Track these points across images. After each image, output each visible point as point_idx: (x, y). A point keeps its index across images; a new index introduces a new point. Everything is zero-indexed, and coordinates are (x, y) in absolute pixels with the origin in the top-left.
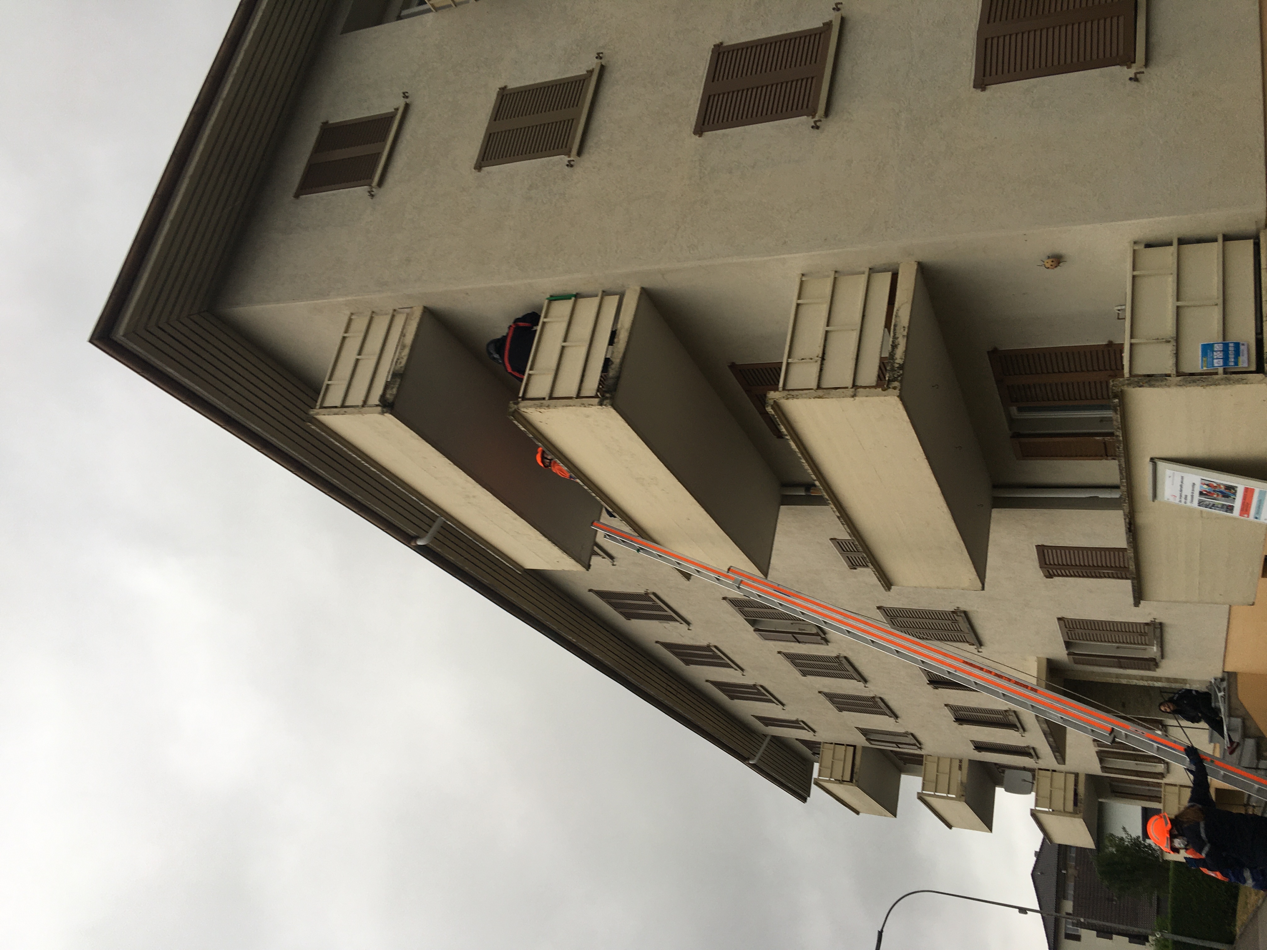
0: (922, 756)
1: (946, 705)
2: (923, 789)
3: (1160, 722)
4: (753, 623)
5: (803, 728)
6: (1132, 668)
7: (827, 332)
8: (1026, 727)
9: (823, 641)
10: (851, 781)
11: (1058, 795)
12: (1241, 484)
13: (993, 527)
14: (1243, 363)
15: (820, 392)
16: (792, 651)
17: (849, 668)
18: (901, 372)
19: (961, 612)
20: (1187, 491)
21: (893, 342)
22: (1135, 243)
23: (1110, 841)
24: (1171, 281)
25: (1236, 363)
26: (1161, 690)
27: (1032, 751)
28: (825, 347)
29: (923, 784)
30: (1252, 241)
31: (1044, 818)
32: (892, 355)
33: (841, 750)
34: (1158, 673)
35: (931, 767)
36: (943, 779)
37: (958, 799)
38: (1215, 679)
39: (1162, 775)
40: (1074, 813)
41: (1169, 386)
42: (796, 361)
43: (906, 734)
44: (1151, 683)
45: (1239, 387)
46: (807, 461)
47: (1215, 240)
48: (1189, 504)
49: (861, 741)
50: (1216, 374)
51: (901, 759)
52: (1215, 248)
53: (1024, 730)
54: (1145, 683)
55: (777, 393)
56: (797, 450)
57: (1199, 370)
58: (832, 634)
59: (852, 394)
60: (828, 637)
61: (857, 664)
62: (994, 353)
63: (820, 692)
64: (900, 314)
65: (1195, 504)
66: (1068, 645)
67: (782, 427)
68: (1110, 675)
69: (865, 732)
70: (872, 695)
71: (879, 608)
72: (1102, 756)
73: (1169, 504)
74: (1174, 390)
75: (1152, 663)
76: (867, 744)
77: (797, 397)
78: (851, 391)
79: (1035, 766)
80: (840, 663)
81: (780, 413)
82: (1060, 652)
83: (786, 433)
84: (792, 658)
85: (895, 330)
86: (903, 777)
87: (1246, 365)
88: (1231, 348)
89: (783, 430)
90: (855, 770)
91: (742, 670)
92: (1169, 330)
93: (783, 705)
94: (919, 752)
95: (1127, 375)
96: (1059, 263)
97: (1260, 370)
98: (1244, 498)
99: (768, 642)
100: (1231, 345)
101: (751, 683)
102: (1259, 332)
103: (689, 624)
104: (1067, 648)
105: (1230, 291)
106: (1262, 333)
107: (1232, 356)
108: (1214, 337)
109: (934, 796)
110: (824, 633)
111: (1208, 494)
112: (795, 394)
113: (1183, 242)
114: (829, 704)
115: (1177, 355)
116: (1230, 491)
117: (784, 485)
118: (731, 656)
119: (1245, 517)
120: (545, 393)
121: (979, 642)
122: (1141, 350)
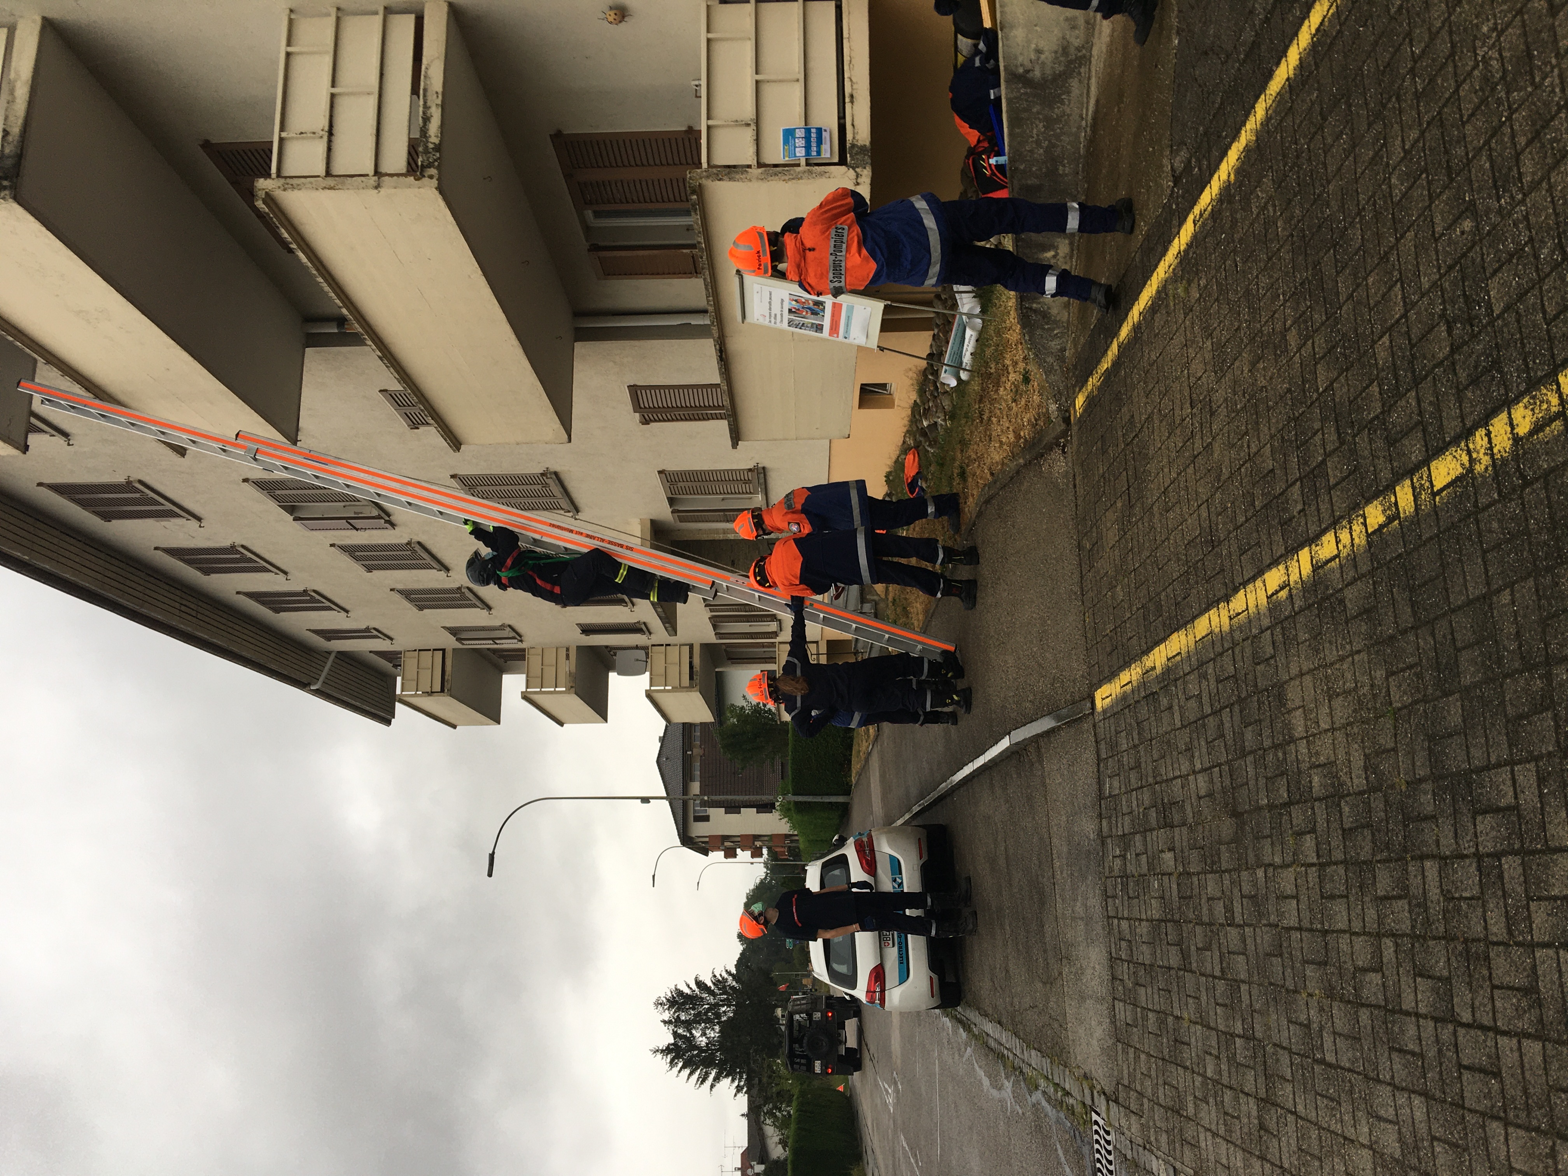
0: (524, 650)
2: (527, 687)
4: (291, 510)
5: (376, 637)
7: (333, 96)
9: (387, 525)
10: (442, 691)
11: (673, 671)
13: (578, 366)
14: (826, 154)
15: (330, 181)
16: (349, 542)
17: (425, 555)
18: (438, 155)
19: (551, 473)
20: (776, 309)
21: (424, 113)
23: (731, 712)
24: (749, 48)
25: (819, 153)
27: (643, 627)
28: (331, 117)
29: (527, 681)
30: (833, 3)
31: (660, 698)
32: (424, 131)
33: (426, 657)
35: (534, 660)
36: (550, 673)
37: (567, 692)
39: (775, 634)
40: (691, 687)
41: (750, 180)
42: (292, 135)
43: (502, 627)
46: (326, 281)
47: (795, 1)
48: (779, 324)
49: (450, 642)
50: (798, 165)
51: (501, 657)
55: (269, 181)
56: (309, 264)
57: (781, 160)
58: (399, 513)
59: (375, 184)
60: (393, 518)
61: (434, 550)
62: (558, 137)
63: (392, 590)
64: (430, 72)
65: (785, 324)
66: (671, 501)
67: (283, 231)
68: (717, 531)
69: (454, 631)
70: (456, 585)
71: (453, 476)
72: (715, 622)
73: (759, 326)
74: (755, 185)
76: (458, 645)
77: (298, 187)
78: (373, 180)
79: (649, 643)
80: (414, 551)
81: (276, 210)
82: (663, 512)
83: (290, 240)
84: (351, 551)
85: (425, 96)
86: (505, 677)
88: (813, 135)
89: (286, 235)
90: (446, 678)
91: (285, 573)
92: (749, 112)
93: (347, 611)
94: (519, 645)
95: (705, 165)
96: (623, 17)
97: (842, 162)
98: (833, 315)
99: (314, 532)
100: (813, 131)
101: (300, 588)
102: (842, 116)
103: (199, 519)
104: (671, 505)
105: (812, 64)
106: (844, 117)
107: (814, 144)
108: (796, 121)
109: (541, 693)
110: (389, 515)
111: (797, 310)
112: (295, 182)
113: (761, 1)
114: (406, 603)
115: (757, 141)
116: (819, 308)
117: (308, 319)
118: (266, 557)
119: (835, 337)
121: (575, 508)
122: (717, 134)
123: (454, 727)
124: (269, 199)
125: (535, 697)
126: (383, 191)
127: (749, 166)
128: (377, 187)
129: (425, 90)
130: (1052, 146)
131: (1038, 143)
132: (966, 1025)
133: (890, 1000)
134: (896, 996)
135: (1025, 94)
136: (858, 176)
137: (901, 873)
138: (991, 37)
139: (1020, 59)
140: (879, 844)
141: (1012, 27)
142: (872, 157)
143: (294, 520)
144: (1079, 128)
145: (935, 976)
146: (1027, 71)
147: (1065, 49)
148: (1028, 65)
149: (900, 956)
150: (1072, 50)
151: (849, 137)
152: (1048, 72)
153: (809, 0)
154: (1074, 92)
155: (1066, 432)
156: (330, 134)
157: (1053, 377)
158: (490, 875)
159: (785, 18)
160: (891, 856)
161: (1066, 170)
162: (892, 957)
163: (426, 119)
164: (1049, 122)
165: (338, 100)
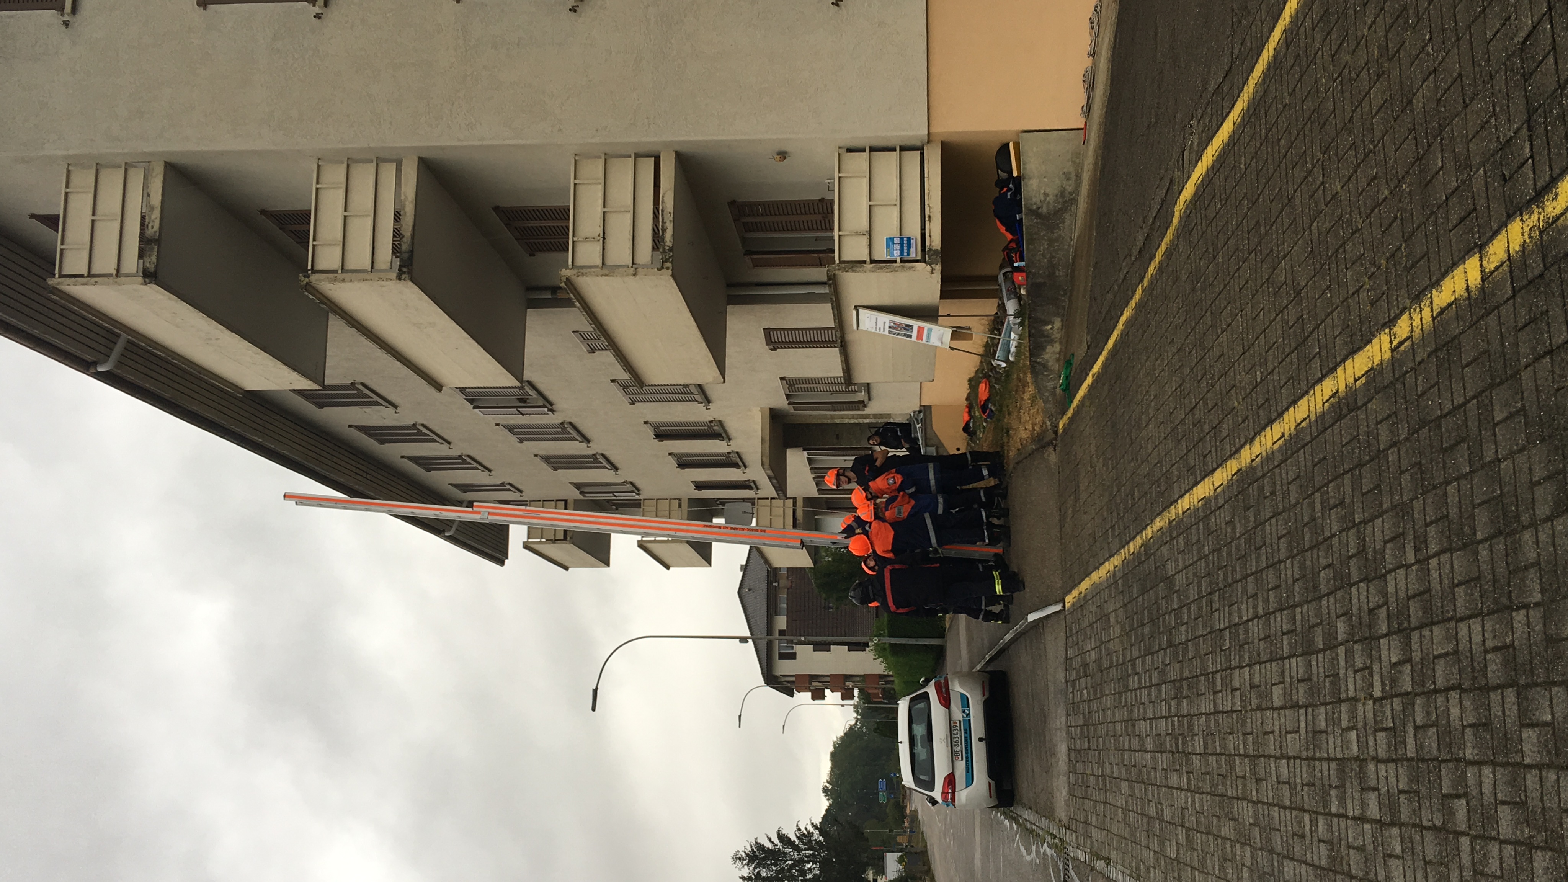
0: (639, 500)
1: (670, 454)
4: (471, 401)
5: (509, 490)
6: (844, 410)
7: (604, 213)
8: (747, 464)
9: (549, 411)
10: (565, 538)
12: (915, 324)
13: (729, 321)
14: (913, 255)
15: (605, 271)
16: (512, 422)
17: (573, 432)
19: (694, 384)
20: (880, 325)
21: (662, 226)
22: (839, 148)
24: (865, 183)
25: (908, 254)
27: (752, 484)
28: (604, 228)
30: (919, 152)
32: (662, 236)
34: (867, 411)
38: (914, 412)
41: (865, 271)
42: (580, 239)
43: (624, 483)
44: (861, 421)
45: (911, 272)
47: (895, 150)
48: (882, 332)
49: (574, 495)
50: (895, 262)
51: (614, 504)
52: (895, 155)
53: (745, 467)
54: (856, 421)
55: (567, 269)
57: (885, 257)
58: (559, 404)
59: (634, 273)
60: (555, 407)
61: (581, 428)
62: (733, 203)
63: (536, 456)
65: (886, 333)
66: (788, 396)
68: (825, 416)
69: (578, 486)
70: (593, 452)
71: (612, 381)
73: (867, 332)
74: (869, 274)
75: (861, 406)
76: (581, 497)
77: (586, 274)
78: (631, 270)
79: (756, 496)
80: (564, 429)
81: (570, 285)
82: (781, 402)
84: (511, 429)
85: (662, 215)
87: (914, 255)
88: (905, 242)
91: (449, 443)
92: (864, 225)
93: (490, 471)
94: (637, 497)
95: (837, 262)
96: (785, 158)
97: (923, 260)
98: (918, 331)
99: (487, 416)
100: (905, 239)
101: (455, 453)
102: (923, 229)
103: (395, 407)
104: (788, 399)
105: (905, 194)
106: (925, 229)
107: (905, 248)
108: (894, 232)
109: (655, 541)
110: (551, 404)
111: (894, 327)
112: (584, 271)
113: (873, 149)
114: (544, 465)
115: (870, 245)
116: (909, 327)
117: (530, 289)
118: (439, 432)
119: (920, 341)
120: (336, 264)
121: (708, 401)
122: (845, 240)
123: (566, 568)
124: (568, 281)
125: (648, 545)
126: (637, 277)
127: (865, 262)
128: (635, 275)
129: (662, 211)
130: (1052, 257)
131: (1044, 255)
132: (1014, 819)
133: (959, 799)
134: (963, 795)
135: (1037, 223)
136: (933, 269)
137: (968, 706)
138: (1018, 181)
139: (1034, 200)
140: (953, 685)
141: (1030, 178)
142: (941, 258)
144: (1069, 245)
145: (993, 784)
146: (1039, 208)
147: (1062, 193)
148: (1039, 204)
149: (967, 767)
150: (1067, 194)
151: (928, 244)
152: (1051, 208)
153: (903, 149)
154: (1067, 222)
155: (1055, 439)
156: (604, 238)
157: (1048, 405)
158: (593, 709)
159: (888, 163)
160: (962, 695)
161: (1060, 273)
162: (961, 765)
163: (664, 230)
164: (1051, 242)
165: (607, 215)
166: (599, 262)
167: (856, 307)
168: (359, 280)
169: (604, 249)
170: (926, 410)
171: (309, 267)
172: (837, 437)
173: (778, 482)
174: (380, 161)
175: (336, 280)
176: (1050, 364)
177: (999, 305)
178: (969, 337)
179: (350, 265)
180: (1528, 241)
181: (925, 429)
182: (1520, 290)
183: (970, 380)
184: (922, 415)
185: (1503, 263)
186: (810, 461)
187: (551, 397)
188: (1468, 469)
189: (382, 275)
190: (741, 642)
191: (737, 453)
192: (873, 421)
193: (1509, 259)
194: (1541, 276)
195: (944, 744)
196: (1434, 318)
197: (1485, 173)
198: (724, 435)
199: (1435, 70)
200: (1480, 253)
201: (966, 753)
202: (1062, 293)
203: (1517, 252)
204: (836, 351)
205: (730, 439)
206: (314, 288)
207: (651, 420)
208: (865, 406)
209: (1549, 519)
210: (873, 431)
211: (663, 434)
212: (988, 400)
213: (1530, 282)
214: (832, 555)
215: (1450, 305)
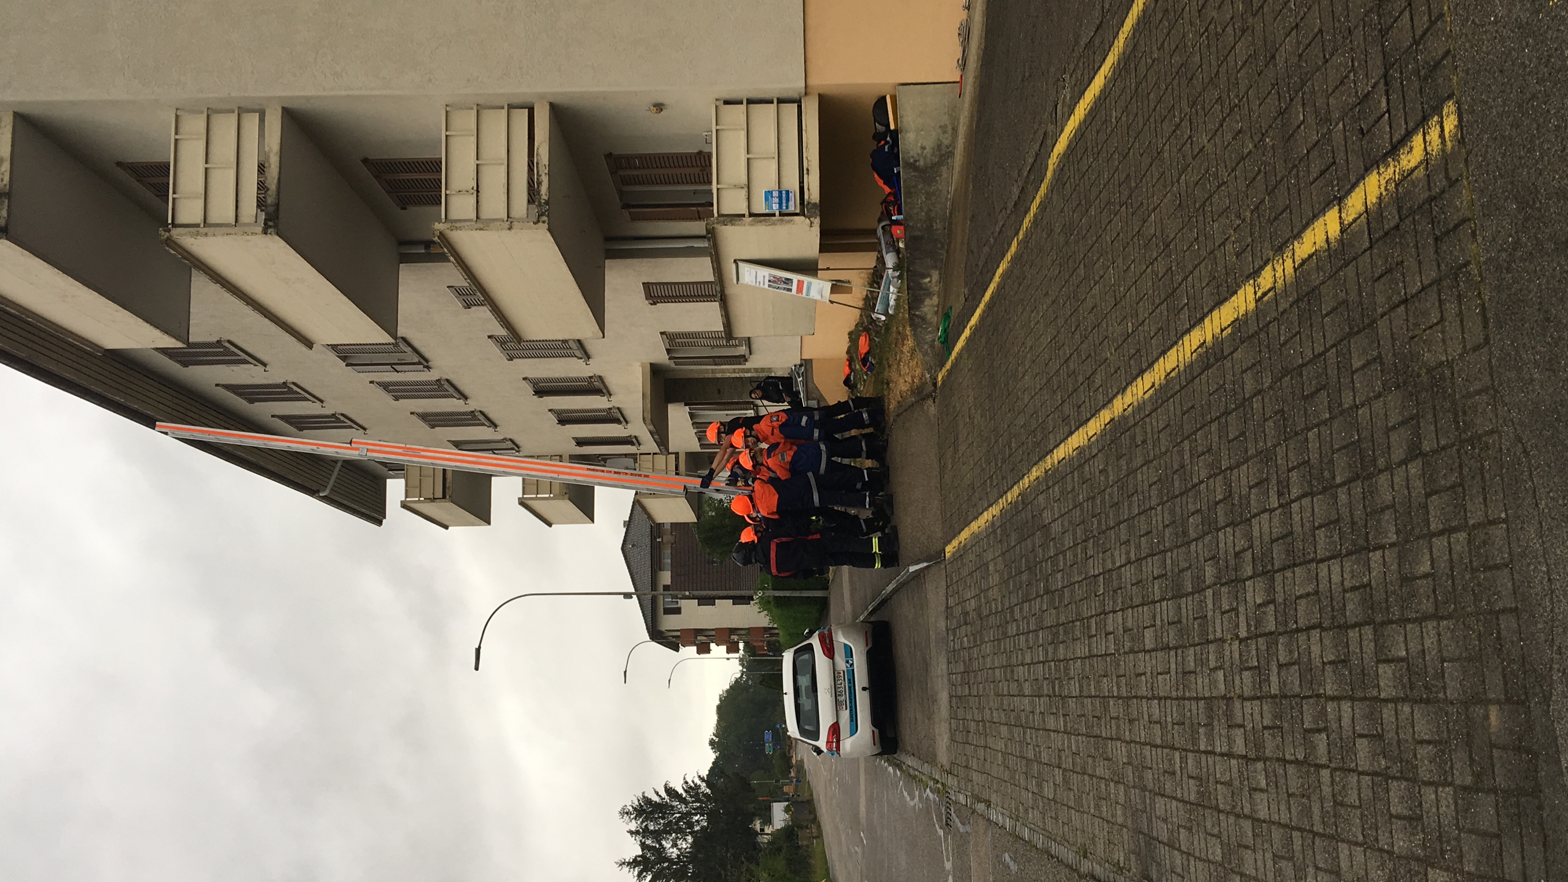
1: (550, 410)
2: (524, 494)
3: (752, 403)
4: (344, 359)
6: (725, 365)
7: (478, 165)
8: (628, 420)
9: (424, 368)
10: (444, 497)
12: (795, 277)
13: (608, 276)
14: (791, 209)
15: (479, 224)
16: (386, 380)
17: (451, 389)
20: (760, 279)
21: (538, 179)
22: (716, 100)
23: (710, 505)
24: (743, 135)
25: (787, 207)
26: (751, 380)
27: (634, 440)
28: (478, 180)
29: (524, 488)
30: (796, 105)
31: (647, 502)
32: (538, 190)
34: (748, 365)
37: (560, 498)
38: (795, 366)
41: (744, 225)
42: (454, 193)
43: (503, 440)
44: (742, 375)
45: (790, 226)
47: (772, 102)
48: (762, 286)
50: (774, 215)
52: (772, 108)
53: (627, 422)
54: (737, 375)
55: (441, 223)
57: (763, 210)
58: (435, 361)
59: (509, 227)
60: (430, 363)
61: (458, 385)
62: (609, 156)
63: (412, 413)
64: (540, 151)
65: (766, 286)
66: (668, 351)
67: (445, 249)
68: (706, 371)
69: (456, 443)
70: (471, 409)
71: (490, 337)
73: (747, 286)
74: (747, 227)
75: (742, 360)
77: (460, 228)
78: (507, 225)
79: (638, 452)
80: (441, 386)
81: (444, 241)
82: (661, 357)
84: (386, 386)
85: (537, 169)
87: (793, 209)
88: (784, 196)
89: (446, 251)
90: (447, 485)
91: (322, 401)
92: (744, 180)
93: (365, 429)
95: (716, 215)
96: (661, 110)
97: (802, 214)
98: (798, 285)
99: (360, 374)
100: (784, 192)
102: (801, 182)
103: (264, 365)
104: (668, 354)
105: (782, 147)
106: (803, 182)
107: (784, 201)
108: (773, 185)
109: (537, 499)
110: (427, 361)
111: (774, 282)
112: (458, 225)
113: (750, 102)
114: (421, 423)
115: (749, 199)
116: (788, 281)
117: (402, 243)
118: (310, 390)
119: (800, 295)
120: (198, 218)
121: (587, 356)
122: (725, 194)
123: (446, 527)
124: (442, 235)
125: (529, 503)
126: (513, 231)
127: (744, 215)
128: (510, 229)
129: (537, 163)
130: (930, 210)
131: (921, 208)
132: (898, 766)
133: (844, 748)
134: (847, 744)
135: (914, 176)
136: (811, 223)
137: (852, 657)
138: (895, 134)
139: (911, 153)
140: (836, 635)
142: (820, 212)
143: (347, 365)
144: (946, 198)
145: (876, 731)
146: (916, 161)
147: (939, 146)
148: (917, 158)
149: (851, 716)
150: (943, 147)
151: (806, 197)
152: (928, 161)
153: (781, 101)
154: (945, 175)
155: (935, 391)
156: (478, 191)
157: (927, 358)
158: (477, 668)
159: (765, 115)
160: (845, 645)
161: (938, 226)
162: (845, 715)
163: (539, 183)
164: (929, 195)
165: (481, 168)
166: (473, 216)
167: (735, 261)
168: (223, 235)
169: (477, 202)
170: (807, 364)
171: (170, 221)
172: (719, 391)
173: (660, 438)
174: (242, 111)
175: (198, 234)
176: (929, 317)
177: (878, 258)
178: (849, 291)
179: (213, 218)
180: (1384, 193)
181: (806, 383)
182: (1378, 240)
183: (850, 334)
184: (803, 368)
185: (1360, 215)
186: (692, 416)
187: (427, 355)
188: (1327, 416)
189: (246, 229)
190: (625, 598)
191: (618, 408)
192: (755, 375)
193: (1366, 211)
194: (1397, 227)
195: (829, 696)
196: (1295, 270)
197: (1344, 126)
198: (604, 391)
199: (1297, 25)
200: (1339, 205)
201: (851, 702)
202: (939, 245)
203: (1374, 205)
204: (716, 305)
205: (610, 395)
206: (176, 243)
207: (530, 376)
208: (746, 360)
209: (1404, 462)
210: (755, 385)
211: (542, 389)
212: (868, 353)
213: (1386, 234)
214: (716, 509)
215: (1310, 256)
